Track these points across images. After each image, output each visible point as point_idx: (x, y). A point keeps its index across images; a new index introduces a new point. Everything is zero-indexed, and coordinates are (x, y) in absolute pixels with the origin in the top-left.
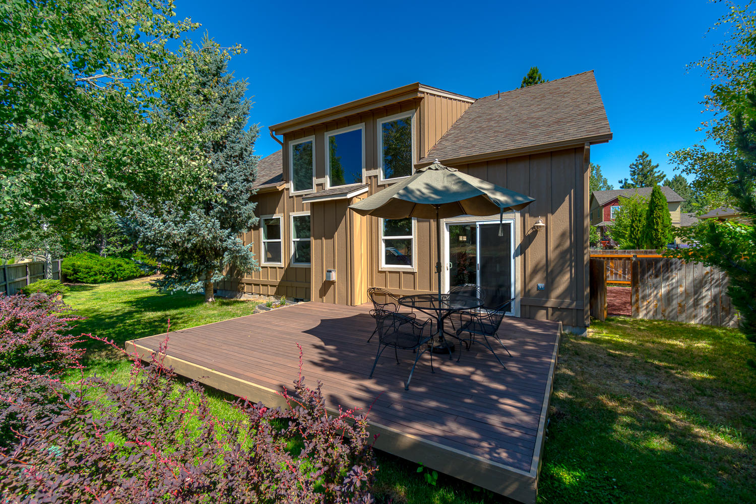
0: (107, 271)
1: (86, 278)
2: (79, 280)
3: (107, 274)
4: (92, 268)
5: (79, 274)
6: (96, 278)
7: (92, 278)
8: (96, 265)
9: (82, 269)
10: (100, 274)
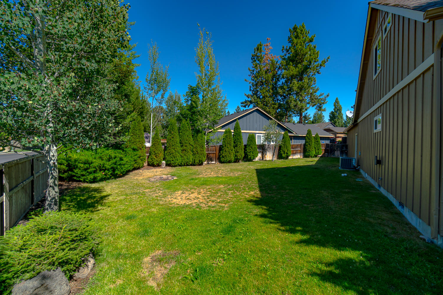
0: (108, 167)
1: (83, 175)
2: (75, 178)
3: (108, 170)
4: (92, 163)
5: (76, 171)
6: (96, 175)
7: (91, 176)
8: (95, 158)
9: (80, 165)
10: (100, 170)
